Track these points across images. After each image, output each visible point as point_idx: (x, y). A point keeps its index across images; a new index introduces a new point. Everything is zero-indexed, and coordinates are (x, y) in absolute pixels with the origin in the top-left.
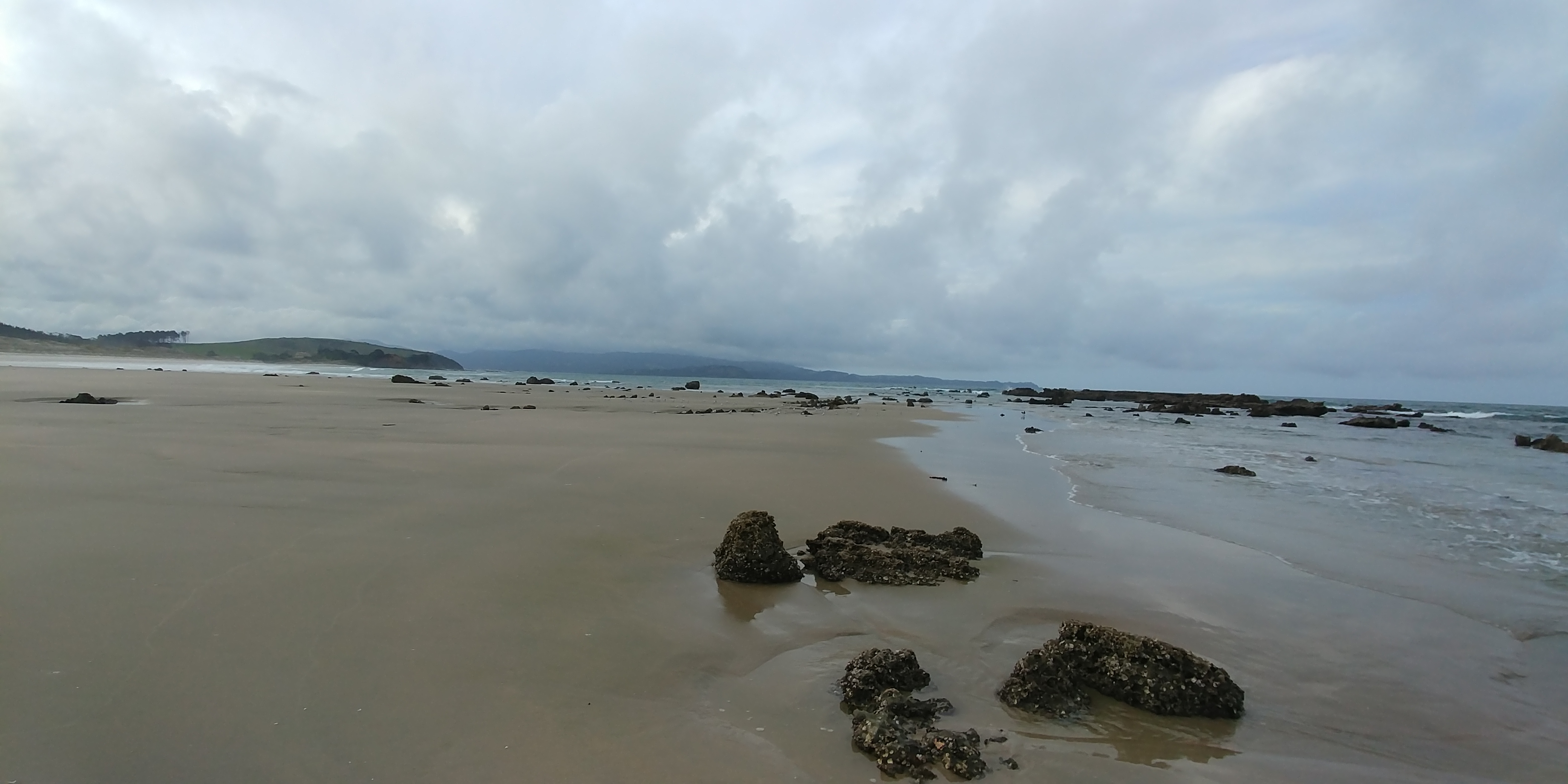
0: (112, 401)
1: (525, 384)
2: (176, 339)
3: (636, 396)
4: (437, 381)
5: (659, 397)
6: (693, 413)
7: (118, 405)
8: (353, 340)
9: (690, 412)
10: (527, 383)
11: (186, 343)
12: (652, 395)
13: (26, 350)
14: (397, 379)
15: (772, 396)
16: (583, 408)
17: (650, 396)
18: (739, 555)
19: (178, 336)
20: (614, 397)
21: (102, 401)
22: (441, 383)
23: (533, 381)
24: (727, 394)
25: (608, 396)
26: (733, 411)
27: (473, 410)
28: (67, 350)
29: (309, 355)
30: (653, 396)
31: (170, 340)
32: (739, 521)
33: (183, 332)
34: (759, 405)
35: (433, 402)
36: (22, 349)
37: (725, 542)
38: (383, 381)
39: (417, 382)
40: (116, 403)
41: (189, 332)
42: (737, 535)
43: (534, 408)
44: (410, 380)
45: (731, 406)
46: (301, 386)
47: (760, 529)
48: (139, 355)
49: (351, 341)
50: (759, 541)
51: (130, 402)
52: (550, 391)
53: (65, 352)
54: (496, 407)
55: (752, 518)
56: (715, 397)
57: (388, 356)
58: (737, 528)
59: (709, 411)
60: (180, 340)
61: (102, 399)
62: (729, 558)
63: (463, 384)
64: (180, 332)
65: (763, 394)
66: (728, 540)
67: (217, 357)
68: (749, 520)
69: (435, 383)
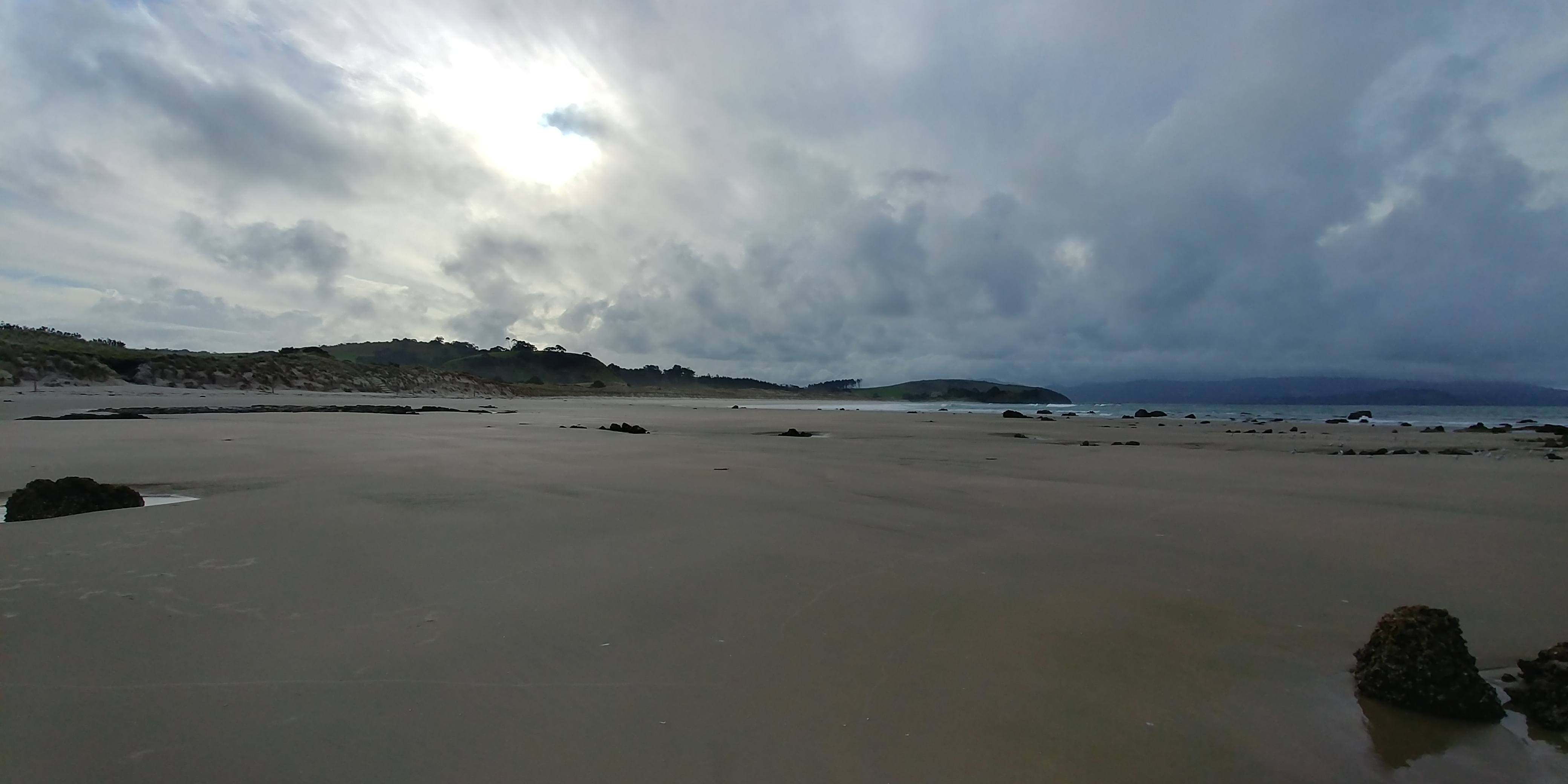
0: (809, 435)
1: (1132, 417)
2: (854, 385)
3: (1270, 431)
4: (1044, 415)
5: (1305, 433)
6: (1355, 454)
7: (813, 438)
8: (975, 379)
9: (1351, 452)
10: (1135, 416)
11: (861, 388)
12: (1294, 429)
13: (767, 397)
14: (1007, 414)
15: (1495, 430)
16: (1197, 445)
17: (1291, 430)
18: (1393, 667)
19: (855, 382)
20: (1239, 432)
21: (803, 434)
22: (1046, 418)
23: (1142, 414)
24: (1417, 429)
25: (1231, 431)
26: (1424, 452)
27: (1072, 445)
28: (790, 396)
29: (941, 394)
30: (1296, 431)
31: (850, 386)
32: (1394, 619)
33: (858, 380)
34: (1472, 443)
35: (1036, 437)
36: (764, 396)
37: (1371, 644)
38: (996, 416)
39: (1025, 417)
40: (811, 436)
41: (861, 379)
42: (1391, 638)
43: (1138, 444)
44: (1019, 415)
45: (1422, 445)
46: (931, 421)
47: (1432, 635)
48: (832, 398)
49: (972, 381)
50: (1427, 652)
51: (816, 435)
52: (1160, 425)
53: (789, 398)
54: (1096, 442)
55: (1418, 617)
56: (1395, 432)
57: (1003, 392)
58: (1391, 627)
59: (1383, 452)
60: (856, 386)
61: (803, 433)
62: (1376, 667)
63: (1068, 418)
64: (856, 380)
65: (1479, 427)
66: (1375, 642)
67: (879, 398)
68: (1413, 619)
69: (1041, 417)
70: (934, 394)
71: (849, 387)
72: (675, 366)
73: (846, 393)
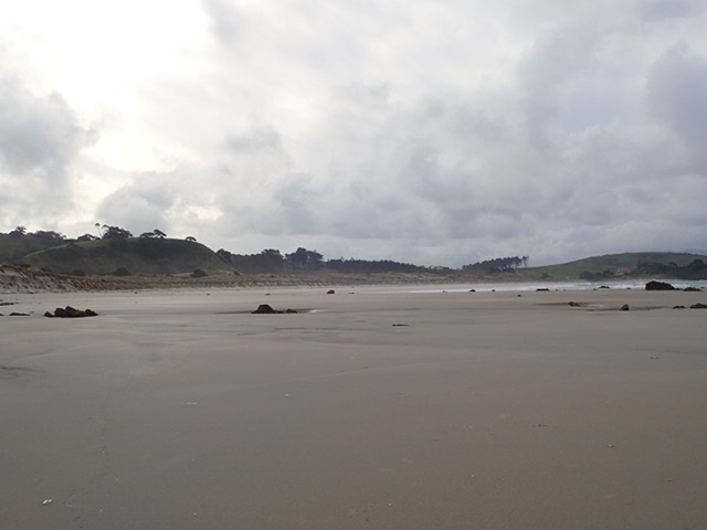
2: (518, 264)
11: (526, 267)
19: (520, 261)
48: (487, 280)
64: (522, 257)
70: (619, 271)
71: (513, 266)
72: (299, 249)
73: (507, 274)
